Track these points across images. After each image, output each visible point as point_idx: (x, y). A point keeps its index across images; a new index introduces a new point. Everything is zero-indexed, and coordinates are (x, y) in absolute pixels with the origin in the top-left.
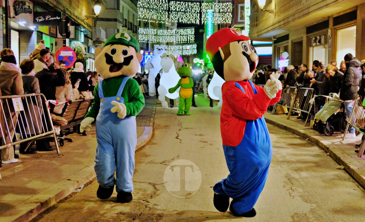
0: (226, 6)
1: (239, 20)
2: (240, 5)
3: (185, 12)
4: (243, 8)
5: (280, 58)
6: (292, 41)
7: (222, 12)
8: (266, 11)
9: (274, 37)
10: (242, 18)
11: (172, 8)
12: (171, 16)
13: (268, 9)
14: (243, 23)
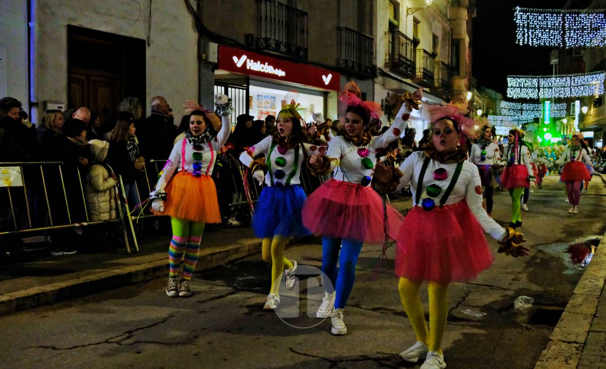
0: (562, 106)
1: (571, 114)
2: (572, 103)
3: (533, 110)
4: (574, 105)
5: (598, 141)
6: (604, 132)
7: (559, 110)
8: (588, 115)
9: (594, 128)
10: (574, 112)
11: (524, 108)
12: (523, 113)
13: (589, 113)
14: (574, 115)
